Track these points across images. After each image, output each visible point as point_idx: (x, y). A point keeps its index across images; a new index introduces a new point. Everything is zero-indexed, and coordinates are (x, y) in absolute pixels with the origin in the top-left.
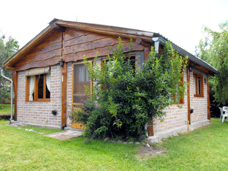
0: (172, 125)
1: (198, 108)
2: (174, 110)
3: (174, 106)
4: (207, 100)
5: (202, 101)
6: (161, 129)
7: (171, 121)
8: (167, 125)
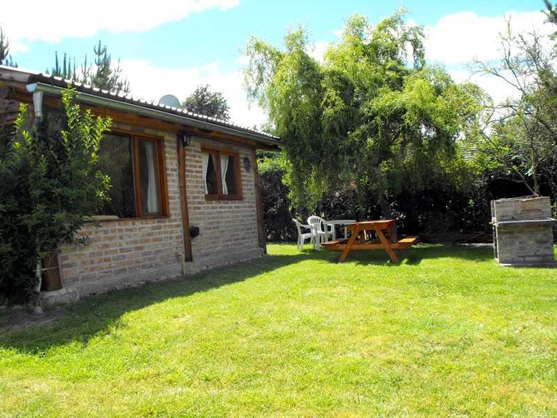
0: (128, 264)
1: (222, 224)
2: (134, 232)
3: (134, 224)
4: (254, 205)
5: (237, 207)
6: (89, 275)
7: (124, 256)
8: (110, 265)
